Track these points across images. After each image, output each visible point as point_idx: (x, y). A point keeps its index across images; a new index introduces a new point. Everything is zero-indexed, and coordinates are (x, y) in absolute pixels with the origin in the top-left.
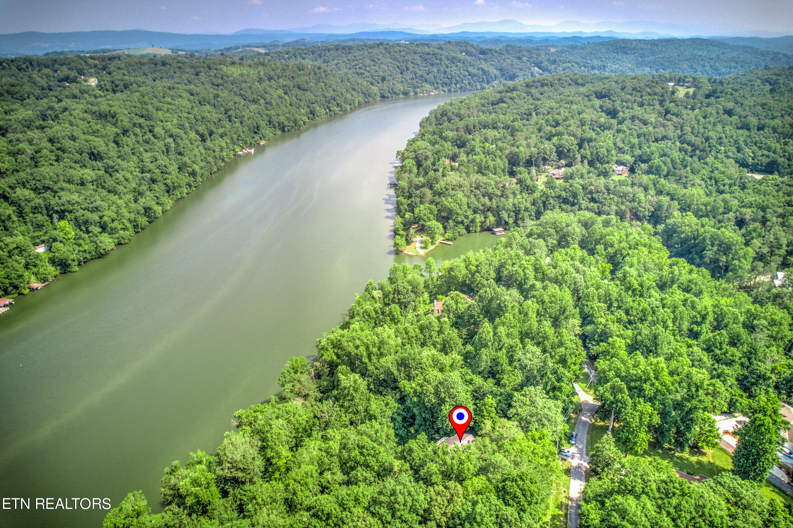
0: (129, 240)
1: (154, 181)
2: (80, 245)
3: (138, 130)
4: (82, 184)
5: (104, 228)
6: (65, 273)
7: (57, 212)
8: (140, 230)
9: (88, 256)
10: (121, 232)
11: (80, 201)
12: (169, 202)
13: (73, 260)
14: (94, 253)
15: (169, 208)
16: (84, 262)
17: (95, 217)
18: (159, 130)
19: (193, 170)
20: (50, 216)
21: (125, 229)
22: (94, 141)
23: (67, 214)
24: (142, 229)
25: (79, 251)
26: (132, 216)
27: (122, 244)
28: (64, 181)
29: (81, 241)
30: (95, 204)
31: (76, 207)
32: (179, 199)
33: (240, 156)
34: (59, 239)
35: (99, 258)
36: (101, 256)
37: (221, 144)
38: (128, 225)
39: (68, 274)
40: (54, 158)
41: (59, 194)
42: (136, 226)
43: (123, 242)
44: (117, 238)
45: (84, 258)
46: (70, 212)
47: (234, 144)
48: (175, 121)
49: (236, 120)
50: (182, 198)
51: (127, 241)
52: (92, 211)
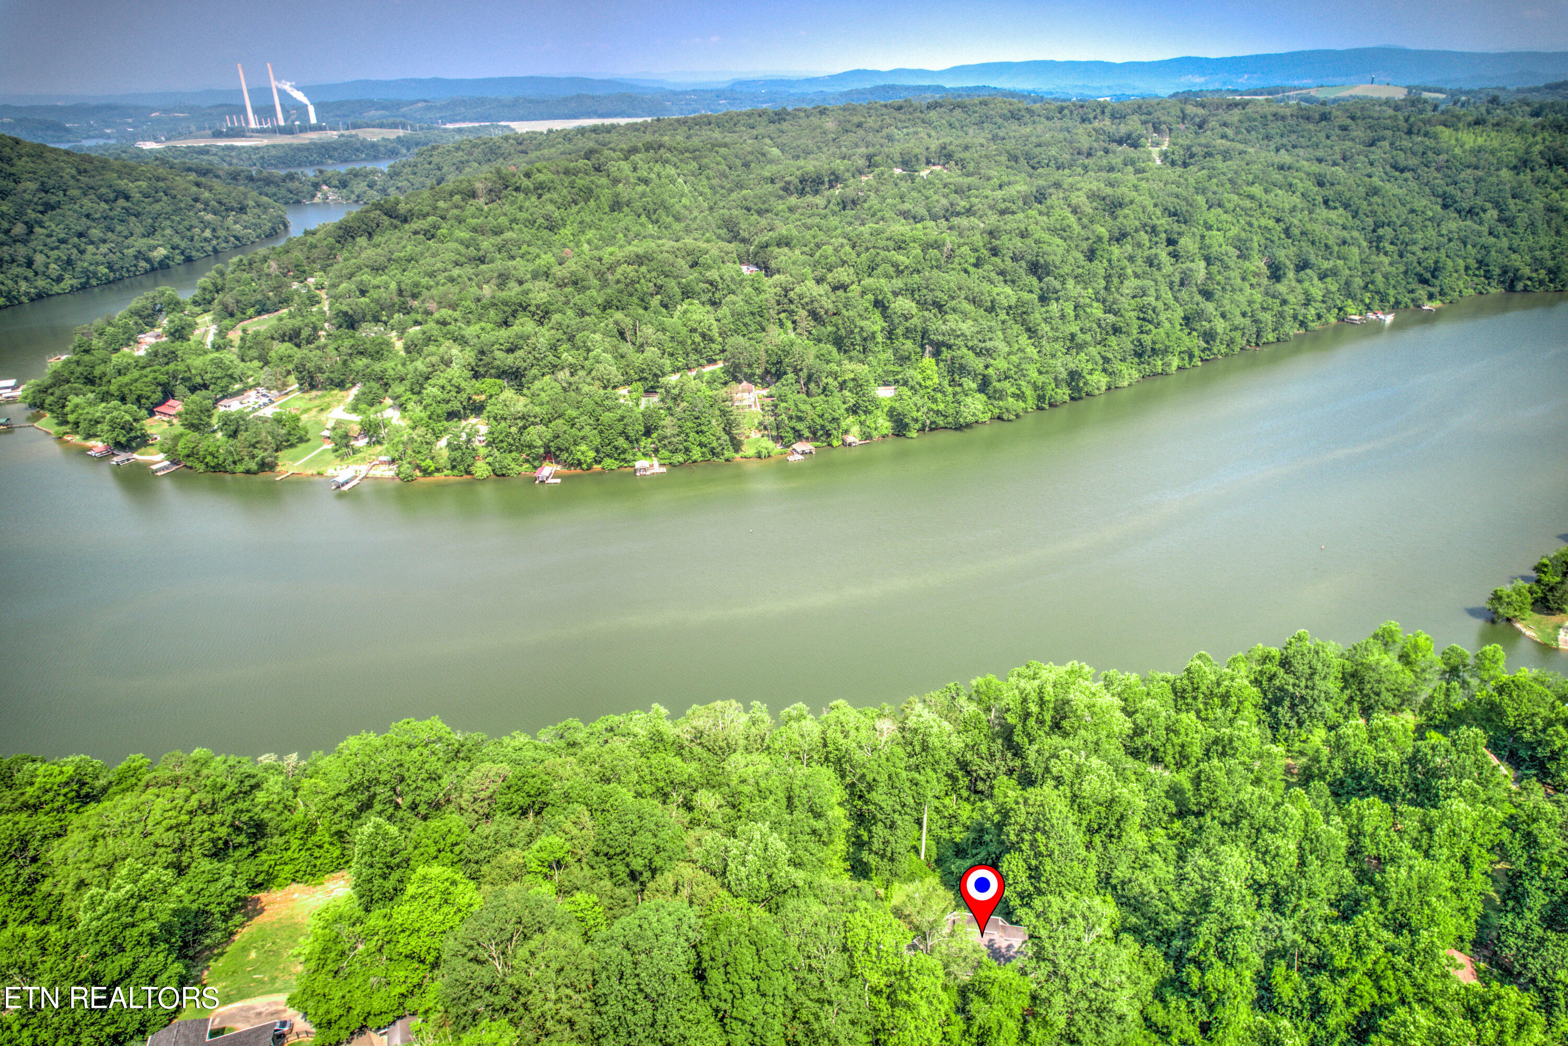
0: (1017, 416)
1: (1116, 330)
2: (935, 401)
3: (1146, 237)
4: (991, 309)
5: (984, 385)
6: (898, 435)
7: (931, 342)
8: (1047, 407)
9: (940, 421)
10: (1010, 400)
11: (968, 334)
12: (1129, 373)
13: (916, 421)
14: (950, 419)
15: (1126, 384)
16: (931, 430)
17: (978, 364)
18: (1188, 243)
19: (1211, 329)
20: (922, 346)
21: (1020, 396)
22: (1050, 244)
23: (944, 349)
24: (1051, 405)
25: (930, 410)
26: (1041, 379)
27: (1002, 420)
28: (966, 298)
29: (939, 395)
30: (989, 344)
31: (959, 342)
32: (1155, 375)
33: (1352, 322)
34: (911, 383)
35: (956, 429)
36: (959, 428)
37: (1313, 290)
38: (1029, 392)
39: (901, 439)
40: (973, 260)
41: (947, 317)
42: (1041, 398)
43: (1005, 417)
44: (1000, 408)
45: (932, 423)
46: (949, 347)
47: (1350, 296)
48: (1234, 231)
49: (1390, 248)
50: (1164, 374)
51: (1012, 417)
52: (978, 354)
